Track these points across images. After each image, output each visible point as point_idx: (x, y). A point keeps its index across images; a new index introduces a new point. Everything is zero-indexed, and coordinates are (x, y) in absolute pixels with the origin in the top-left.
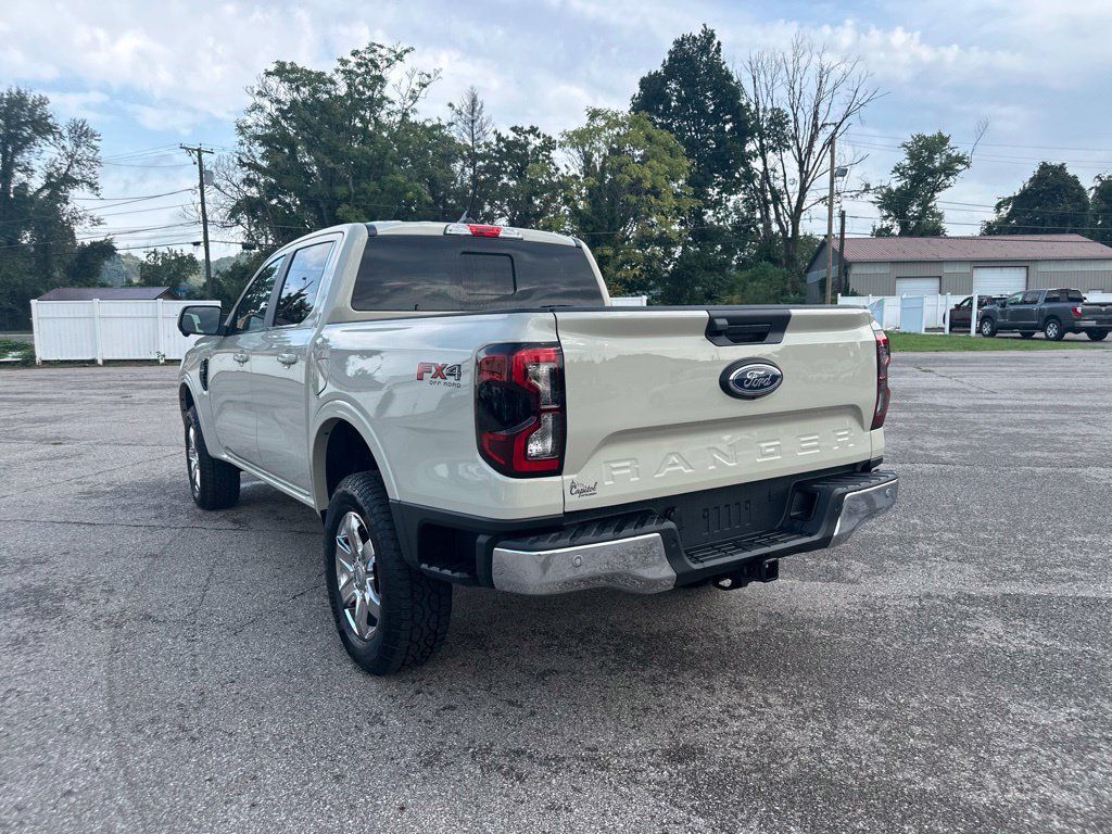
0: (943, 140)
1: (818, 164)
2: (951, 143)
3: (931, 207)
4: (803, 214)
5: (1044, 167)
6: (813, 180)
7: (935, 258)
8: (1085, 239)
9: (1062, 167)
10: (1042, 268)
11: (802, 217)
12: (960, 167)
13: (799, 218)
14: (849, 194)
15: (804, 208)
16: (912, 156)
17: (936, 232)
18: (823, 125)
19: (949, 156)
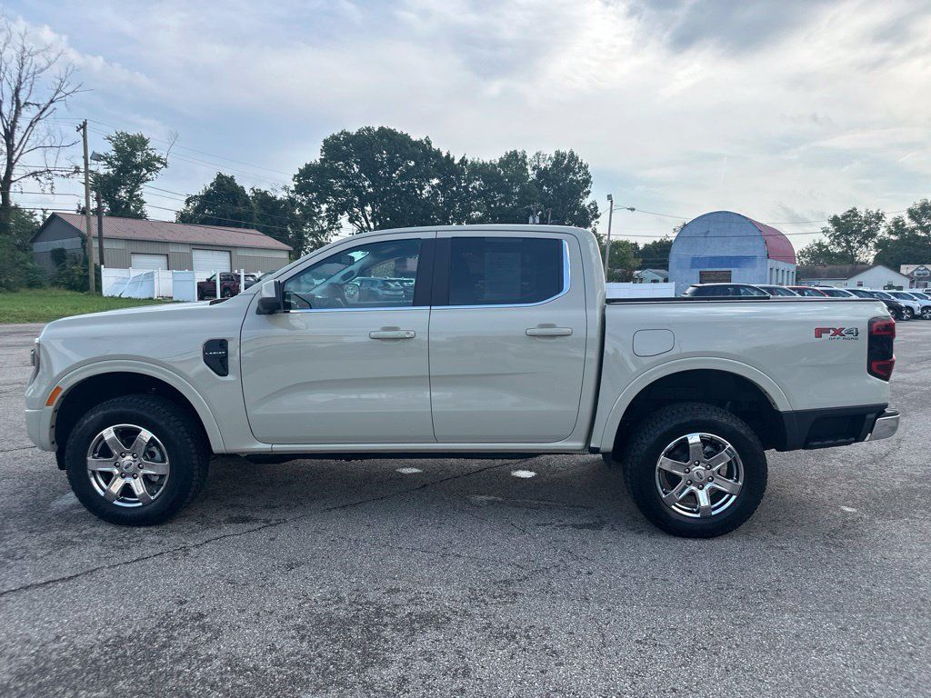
0: (144, 142)
1: (25, 139)
2: (150, 145)
3: (138, 195)
4: (13, 184)
5: (220, 176)
6: (21, 154)
7: (161, 239)
8: (259, 233)
9: (232, 178)
10: (240, 253)
11: (12, 189)
12: (159, 165)
13: (8, 188)
14: (60, 173)
15: (13, 178)
16: (118, 149)
17: (142, 217)
18: (26, 104)
19: (148, 155)
